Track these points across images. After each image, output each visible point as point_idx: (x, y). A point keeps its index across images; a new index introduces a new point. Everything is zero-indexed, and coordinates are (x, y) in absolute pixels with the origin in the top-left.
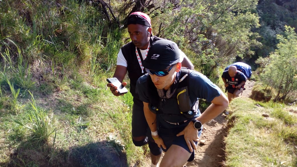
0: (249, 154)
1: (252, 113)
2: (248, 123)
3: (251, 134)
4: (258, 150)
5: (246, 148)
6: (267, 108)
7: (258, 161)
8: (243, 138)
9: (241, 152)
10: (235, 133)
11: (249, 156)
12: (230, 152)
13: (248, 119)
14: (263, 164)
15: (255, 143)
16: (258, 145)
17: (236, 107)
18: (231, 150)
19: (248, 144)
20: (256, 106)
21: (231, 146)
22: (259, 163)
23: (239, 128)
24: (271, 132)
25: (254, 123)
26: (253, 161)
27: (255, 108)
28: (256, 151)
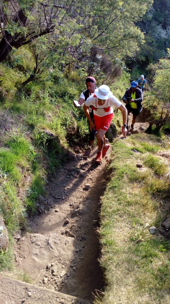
0: (120, 216)
1: (128, 162)
2: (122, 177)
3: (124, 191)
4: (128, 211)
5: (118, 210)
6: (143, 153)
7: (127, 224)
8: (116, 197)
9: (113, 215)
10: (111, 191)
11: (121, 218)
12: (104, 216)
13: (123, 173)
14: (131, 226)
15: (126, 202)
16: (129, 204)
17: (115, 154)
18: (104, 214)
19: (120, 204)
20: (132, 152)
21: (105, 209)
22: (128, 226)
23: (114, 185)
24: (142, 186)
25: (128, 176)
26: (123, 224)
27: (132, 154)
28: (126, 211)
